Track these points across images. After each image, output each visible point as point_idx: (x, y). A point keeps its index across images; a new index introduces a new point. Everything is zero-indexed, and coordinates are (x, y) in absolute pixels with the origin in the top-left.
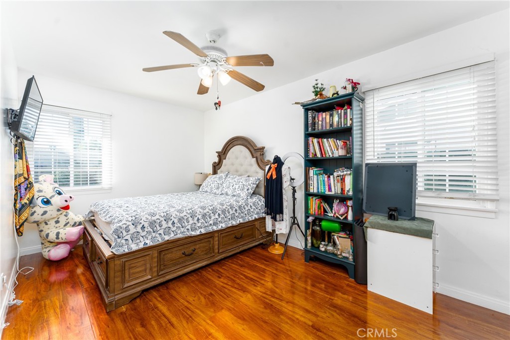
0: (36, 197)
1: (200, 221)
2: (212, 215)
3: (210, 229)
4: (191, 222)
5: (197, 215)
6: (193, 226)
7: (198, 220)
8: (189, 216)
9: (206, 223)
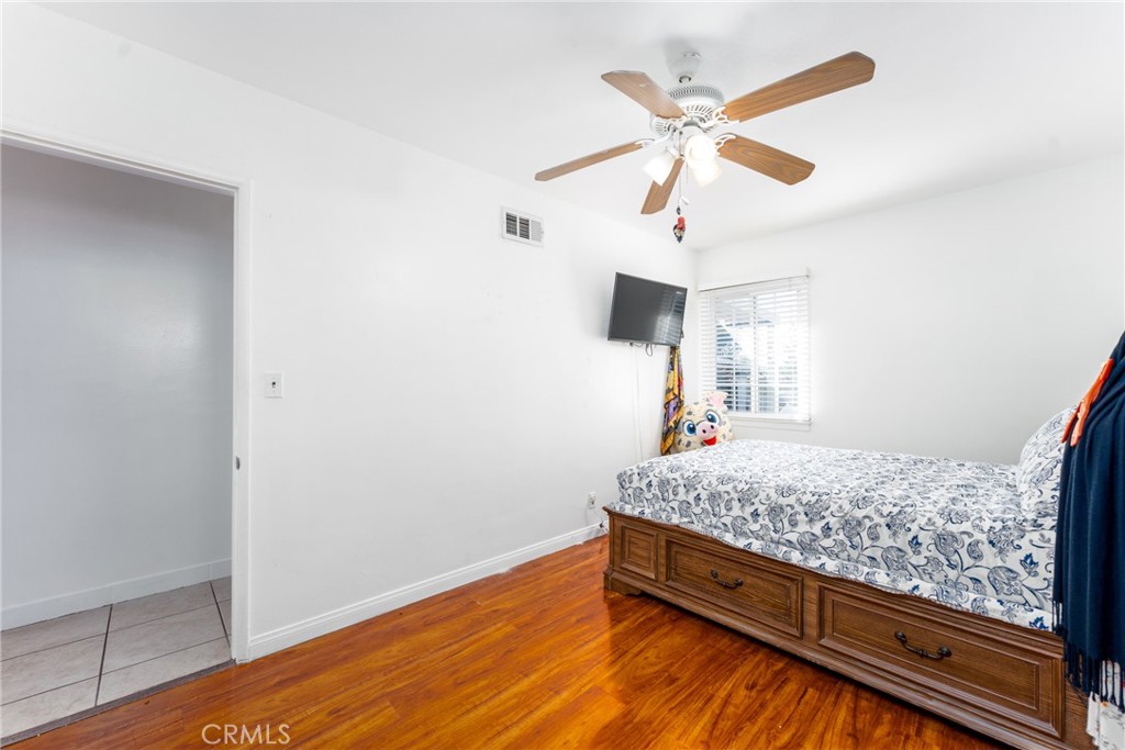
0: (683, 420)
1: (760, 519)
2: (801, 518)
3: (780, 553)
4: (736, 511)
5: (756, 501)
6: (739, 522)
7: (755, 514)
8: (735, 496)
9: (776, 531)
